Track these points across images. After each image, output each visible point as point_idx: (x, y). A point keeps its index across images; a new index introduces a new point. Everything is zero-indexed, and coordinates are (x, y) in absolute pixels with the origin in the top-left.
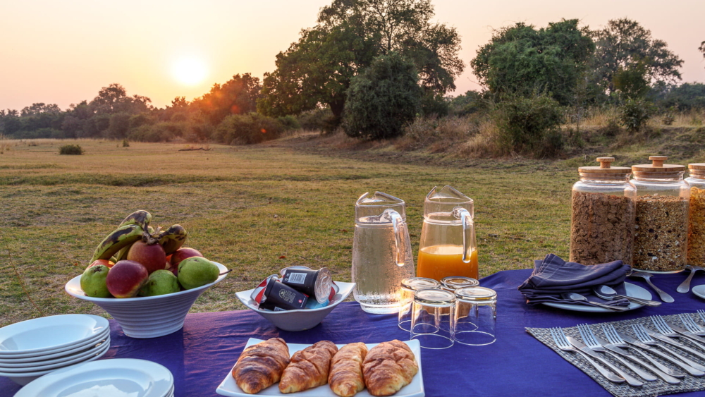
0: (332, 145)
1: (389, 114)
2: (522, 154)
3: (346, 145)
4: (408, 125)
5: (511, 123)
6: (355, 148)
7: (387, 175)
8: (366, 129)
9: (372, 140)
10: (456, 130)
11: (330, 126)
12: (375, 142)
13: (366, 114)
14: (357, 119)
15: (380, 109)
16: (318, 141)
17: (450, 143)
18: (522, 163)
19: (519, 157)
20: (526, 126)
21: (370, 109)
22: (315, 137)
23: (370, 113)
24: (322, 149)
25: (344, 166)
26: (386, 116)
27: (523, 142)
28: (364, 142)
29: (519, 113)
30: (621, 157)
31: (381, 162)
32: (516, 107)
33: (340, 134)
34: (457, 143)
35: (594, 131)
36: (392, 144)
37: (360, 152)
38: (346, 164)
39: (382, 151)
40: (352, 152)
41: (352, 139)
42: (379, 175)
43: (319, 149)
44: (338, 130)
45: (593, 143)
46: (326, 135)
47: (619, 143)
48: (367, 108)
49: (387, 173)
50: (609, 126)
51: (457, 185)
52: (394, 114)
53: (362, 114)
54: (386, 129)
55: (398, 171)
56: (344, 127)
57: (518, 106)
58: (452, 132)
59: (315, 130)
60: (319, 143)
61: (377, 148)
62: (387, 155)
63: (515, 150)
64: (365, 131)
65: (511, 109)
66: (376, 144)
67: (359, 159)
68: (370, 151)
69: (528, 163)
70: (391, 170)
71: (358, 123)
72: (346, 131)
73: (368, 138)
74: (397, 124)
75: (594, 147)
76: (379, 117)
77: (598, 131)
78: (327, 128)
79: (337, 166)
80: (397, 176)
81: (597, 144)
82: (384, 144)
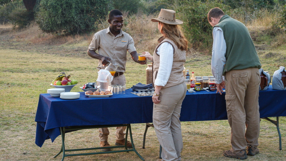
0: (26, 39)
1: (82, 11)
2: (199, 51)
3: (41, 39)
4: (100, 22)
5: (190, 24)
6: (51, 43)
7: (86, 69)
8: (61, 25)
9: (67, 35)
10: (145, 28)
11: (22, 20)
12: (69, 37)
13: (61, 11)
14: (52, 15)
15: (74, 6)
16: (11, 35)
17: (140, 39)
18: (198, 59)
19: (197, 53)
20: (203, 26)
21: (64, 6)
22: (7, 31)
23: (65, 10)
24: (18, 43)
25: (46, 60)
26: (80, 13)
27: (200, 41)
28: (58, 37)
29: (196, 16)
30: (275, 54)
31: (77, 57)
32: (194, 11)
33: (34, 29)
34: (146, 40)
35: (260, 32)
36: (85, 39)
37: (56, 46)
38: (46, 58)
39: (76, 46)
40: (47, 47)
41: (46, 34)
42: (78, 68)
43: (14, 44)
44: (32, 24)
45: (259, 42)
46: (20, 29)
47: (279, 42)
48: (62, 5)
49: (85, 67)
50: (273, 28)
51: (140, 76)
52: (87, 12)
53: (57, 11)
54: (79, 25)
55: (94, 65)
56: (39, 23)
57: (195, 10)
58: (141, 30)
59: (6, 23)
60: (12, 38)
61: (71, 43)
62: (81, 50)
63: (193, 47)
64: (60, 26)
65: (190, 12)
66: (70, 39)
67: (56, 54)
68: (65, 46)
69: (203, 59)
70: (88, 64)
71: (53, 19)
72: (41, 27)
73: (63, 33)
74: (90, 21)
75: (259, 45)
76: (73, 14)
77: (263, 31)
78: (19, 22)
79: (40, 60)
80: (93, 69)
81: (262, 42)
82: (78, 39)
